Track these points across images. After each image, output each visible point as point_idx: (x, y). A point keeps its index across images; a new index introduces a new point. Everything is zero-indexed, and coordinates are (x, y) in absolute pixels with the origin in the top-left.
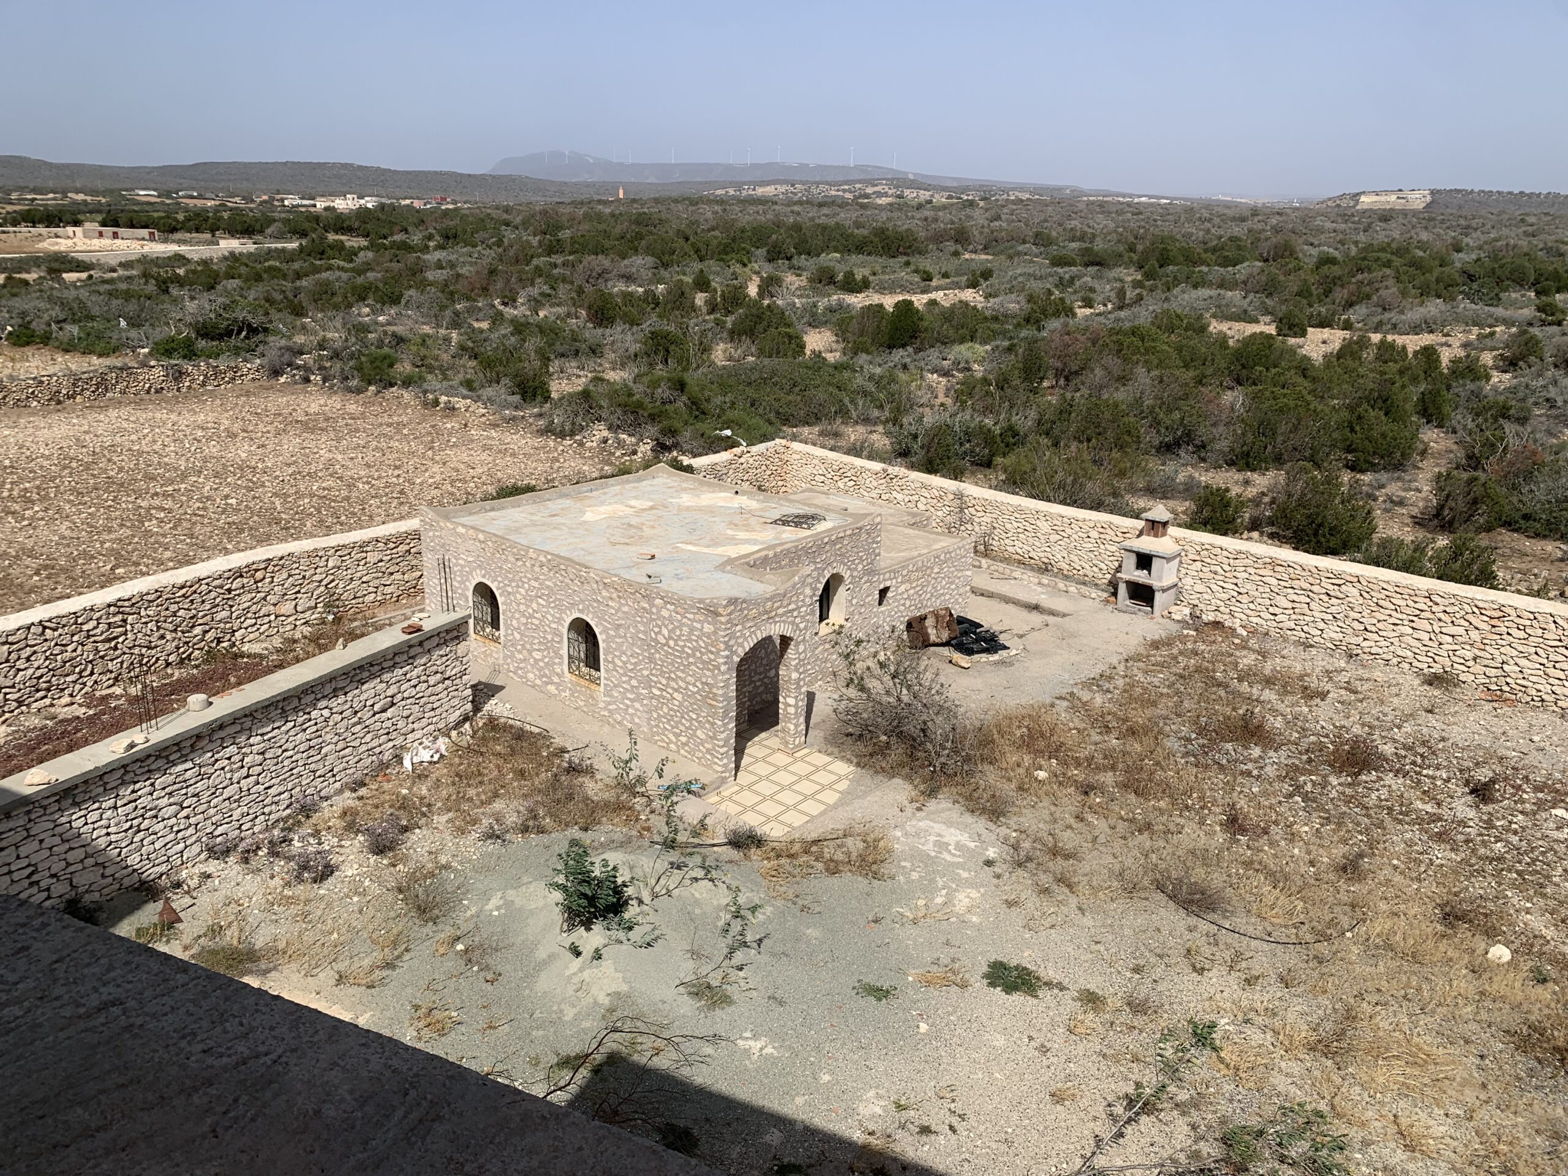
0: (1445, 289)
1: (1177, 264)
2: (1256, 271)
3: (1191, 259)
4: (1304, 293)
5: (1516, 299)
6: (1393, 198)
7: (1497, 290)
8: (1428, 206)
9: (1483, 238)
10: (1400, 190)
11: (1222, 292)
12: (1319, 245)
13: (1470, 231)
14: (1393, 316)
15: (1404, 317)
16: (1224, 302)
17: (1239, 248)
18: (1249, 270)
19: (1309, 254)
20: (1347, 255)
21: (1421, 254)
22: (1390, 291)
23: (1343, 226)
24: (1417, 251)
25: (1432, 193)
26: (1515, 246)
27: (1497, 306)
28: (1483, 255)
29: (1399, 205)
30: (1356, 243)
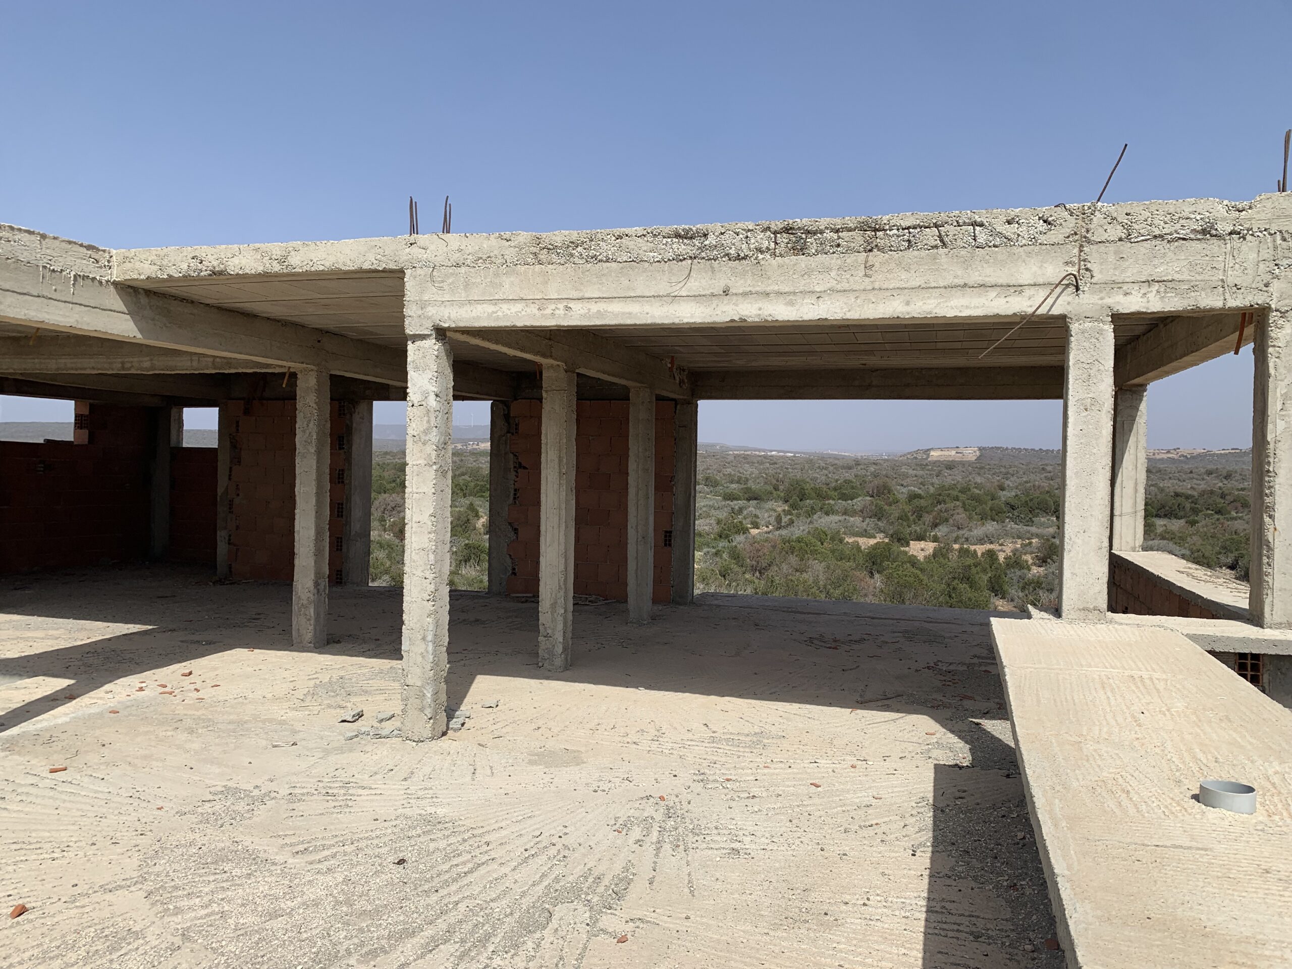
0: (996, 514)
1: (812, 499)
2: (868, 503)
3: (820, 495)
4: (903, 517)
5: (1044, 522)
6: (953, 453)
7: (1030, 516)
8: (978, 458)
9: (1018, 481)
10: (958, 447)
11: (847, 517)
12: (908, 486)
13: (1009, 476)
14: (964, 532)
15: (972, 533)
16: (849, 524)
17: (853, 488)
18: (863, 503)
19: (902, 493)
20: (928, 492)
21: (977, 491)
22: (961, 516)
23: (921, 473)
24: (975, 490)
25: (980, 449)
26: (1039, 487)
27: (1032, 526)
28: (1019, 493)
29: (958, 458)
30: (932, 484)
